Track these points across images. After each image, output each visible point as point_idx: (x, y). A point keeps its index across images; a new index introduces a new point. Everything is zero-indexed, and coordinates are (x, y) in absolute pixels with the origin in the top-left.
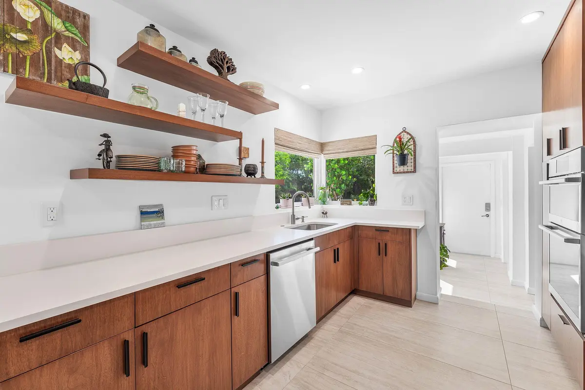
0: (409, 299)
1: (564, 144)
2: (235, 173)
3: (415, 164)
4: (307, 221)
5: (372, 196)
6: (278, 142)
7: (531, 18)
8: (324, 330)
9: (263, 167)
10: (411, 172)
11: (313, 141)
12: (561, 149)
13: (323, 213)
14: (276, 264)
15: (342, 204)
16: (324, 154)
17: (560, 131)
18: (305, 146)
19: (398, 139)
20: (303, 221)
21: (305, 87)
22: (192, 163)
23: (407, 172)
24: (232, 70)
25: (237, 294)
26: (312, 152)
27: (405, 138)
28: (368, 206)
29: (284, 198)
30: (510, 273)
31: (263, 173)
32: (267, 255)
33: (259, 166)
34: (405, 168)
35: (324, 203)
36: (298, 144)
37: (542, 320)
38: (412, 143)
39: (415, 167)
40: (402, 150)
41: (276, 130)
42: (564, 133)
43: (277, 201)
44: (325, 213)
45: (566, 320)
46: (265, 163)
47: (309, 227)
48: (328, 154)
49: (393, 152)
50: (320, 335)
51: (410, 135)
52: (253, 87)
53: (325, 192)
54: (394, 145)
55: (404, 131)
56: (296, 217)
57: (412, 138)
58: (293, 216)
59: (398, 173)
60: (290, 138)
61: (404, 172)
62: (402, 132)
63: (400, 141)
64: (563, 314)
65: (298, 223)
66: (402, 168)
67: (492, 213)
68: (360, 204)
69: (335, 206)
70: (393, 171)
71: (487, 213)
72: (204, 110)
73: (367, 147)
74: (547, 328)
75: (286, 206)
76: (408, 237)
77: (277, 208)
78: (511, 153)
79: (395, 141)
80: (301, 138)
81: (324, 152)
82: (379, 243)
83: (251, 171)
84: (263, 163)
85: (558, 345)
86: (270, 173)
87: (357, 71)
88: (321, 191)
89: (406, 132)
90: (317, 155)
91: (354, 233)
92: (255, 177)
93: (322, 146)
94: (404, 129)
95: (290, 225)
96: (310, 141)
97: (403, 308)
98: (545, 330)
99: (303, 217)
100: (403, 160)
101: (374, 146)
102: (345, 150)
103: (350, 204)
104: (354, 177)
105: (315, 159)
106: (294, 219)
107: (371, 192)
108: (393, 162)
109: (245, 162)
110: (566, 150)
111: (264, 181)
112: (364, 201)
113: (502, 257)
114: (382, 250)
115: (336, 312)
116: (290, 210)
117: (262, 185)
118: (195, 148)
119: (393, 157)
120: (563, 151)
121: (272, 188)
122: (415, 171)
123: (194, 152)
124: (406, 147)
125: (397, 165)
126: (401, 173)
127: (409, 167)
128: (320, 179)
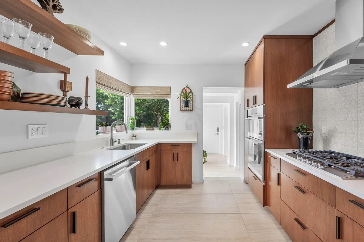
0: (190, 184)
1: (255, 103)
2: (61, 103)
3: (192, 106)
4: (122, 143)
5: (168, 125)
6: (98, 81)
7: (246, 44)
8: (140, 218)
9: (86, 101)
10: (190, 111)
11: (126, 84)
12: (254, 104)
13: (133, 136)
14: (110, 179)
15: (147, 130)
16: (134, 95)
17: (254, 97)
18: (120, 87)
19: (184, 91)
20: (119, 143)
21: (123, 44)
22: (6, 90)
23: (188, 111)
24: (59, 10)
25: (74, 214)
26: (126, 92)
27: (188, 91)
28: (165, 130)
29: (103, 126)
30: (228, 161)
31: (86, 105)
32: (101, 174)
33: (84, 99)
34: (187, 108)
35: (133, 129)
36: (115, 85)
37: (244, 180)
38: (191, 94)
39: (192, 108)
40: (187, 98)
41: (97, 72)
42: (255, 98)
43: (97, 129)
44: (134, 137)
45: (255, 178)
46: (89, 98)
47: (124, 147)
48: (137, 95)
49: (181, 98)
50: (139, 223)
51: (190, 89)
52: (79, 31)
53: (134, 121)
54: (181, 94)
55: (187, 87)
56: (114, 140)
57: (191, 91)
58: (111, 140)
59: (183, 111)
60: (109, 79)
61: (187, 111)
62: (186, 87)
63: (186, 92)
64: (254, 176)
65: (116, 144)
66: (185, 108)
67: (219, 133)
68: (160, 129)
69: (142, 131)
70: (181, 110)
71: (218, 133)
72: (24, 38)
73: (165, 93)
74: (247, 183)
75: (105, 132)
76: (190, 148)
77: (97, 133)
78: (229, 104)
79: (182, 91)
80: (118, 81)
81: (133, 93)
82: (174, 153)
83: (75, 103)
84: (87, 96)
85: (252, 190)
86: (92, 106)
87: (163, 44)
88: (131, 121)
89: (188, 87)
90: (129, 95)
91: (158, 148)
92: (79, 108)
93: (132, 89)
94: (187, 86)
95: (109, 147)
96: (125, 84)
97: (187, 190)
98: (246, 184)
99: (120, 140)
100: (187, 104)
101: (170, 93)
102: (150, 94)
103: (153, 130)
104: (144, 111)
105: (126, 97)
106: (112, 141)
107: (167, 122)
108: (181, 105)
109: (69, 95)
110: (256, 105)
111: (87, 111)
112: (162, 127)
113: (223, 153)
114: (175, 157)
115: (147, 203)
116: (109, 135)
117: (84, 115)
118: (10, 74)
119: (181, 101)
120: (254, 106)
121: (93, 118)
122: (192, 110)
123: (10, 79)
124: (189, 96)
125: (183, 106)
126: (185, 111)
127: (189, 108)
128: (130, 112)
